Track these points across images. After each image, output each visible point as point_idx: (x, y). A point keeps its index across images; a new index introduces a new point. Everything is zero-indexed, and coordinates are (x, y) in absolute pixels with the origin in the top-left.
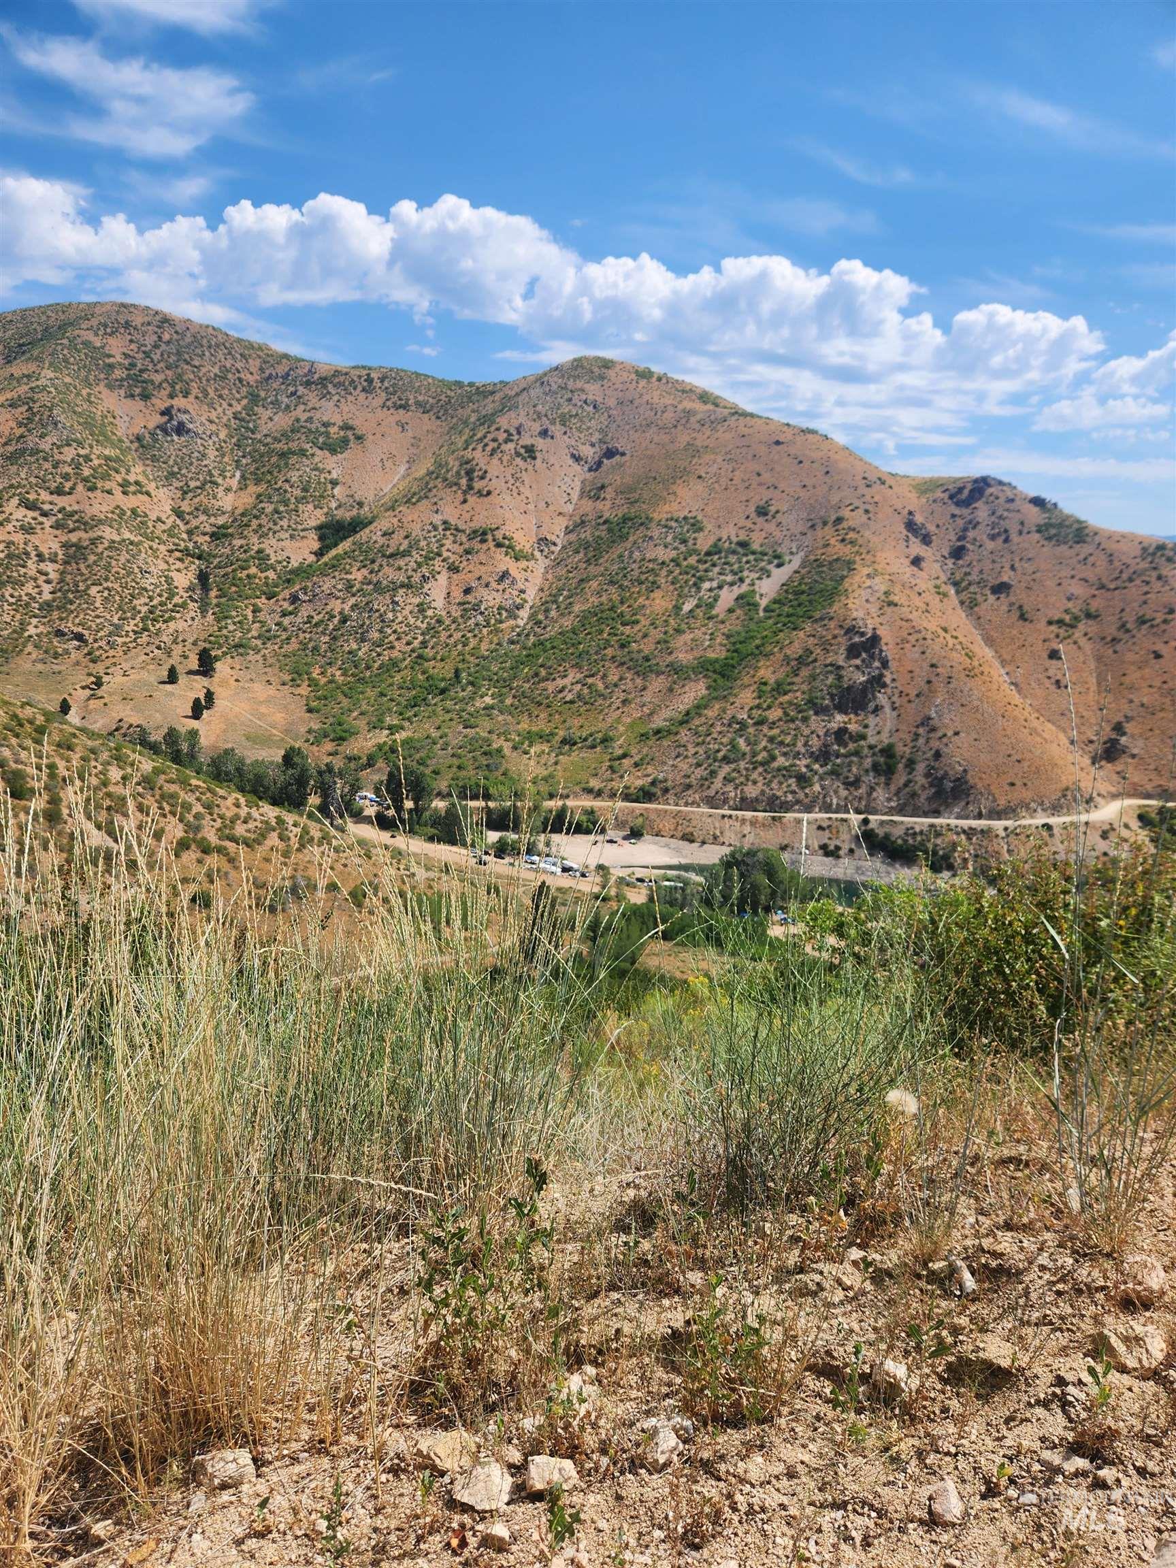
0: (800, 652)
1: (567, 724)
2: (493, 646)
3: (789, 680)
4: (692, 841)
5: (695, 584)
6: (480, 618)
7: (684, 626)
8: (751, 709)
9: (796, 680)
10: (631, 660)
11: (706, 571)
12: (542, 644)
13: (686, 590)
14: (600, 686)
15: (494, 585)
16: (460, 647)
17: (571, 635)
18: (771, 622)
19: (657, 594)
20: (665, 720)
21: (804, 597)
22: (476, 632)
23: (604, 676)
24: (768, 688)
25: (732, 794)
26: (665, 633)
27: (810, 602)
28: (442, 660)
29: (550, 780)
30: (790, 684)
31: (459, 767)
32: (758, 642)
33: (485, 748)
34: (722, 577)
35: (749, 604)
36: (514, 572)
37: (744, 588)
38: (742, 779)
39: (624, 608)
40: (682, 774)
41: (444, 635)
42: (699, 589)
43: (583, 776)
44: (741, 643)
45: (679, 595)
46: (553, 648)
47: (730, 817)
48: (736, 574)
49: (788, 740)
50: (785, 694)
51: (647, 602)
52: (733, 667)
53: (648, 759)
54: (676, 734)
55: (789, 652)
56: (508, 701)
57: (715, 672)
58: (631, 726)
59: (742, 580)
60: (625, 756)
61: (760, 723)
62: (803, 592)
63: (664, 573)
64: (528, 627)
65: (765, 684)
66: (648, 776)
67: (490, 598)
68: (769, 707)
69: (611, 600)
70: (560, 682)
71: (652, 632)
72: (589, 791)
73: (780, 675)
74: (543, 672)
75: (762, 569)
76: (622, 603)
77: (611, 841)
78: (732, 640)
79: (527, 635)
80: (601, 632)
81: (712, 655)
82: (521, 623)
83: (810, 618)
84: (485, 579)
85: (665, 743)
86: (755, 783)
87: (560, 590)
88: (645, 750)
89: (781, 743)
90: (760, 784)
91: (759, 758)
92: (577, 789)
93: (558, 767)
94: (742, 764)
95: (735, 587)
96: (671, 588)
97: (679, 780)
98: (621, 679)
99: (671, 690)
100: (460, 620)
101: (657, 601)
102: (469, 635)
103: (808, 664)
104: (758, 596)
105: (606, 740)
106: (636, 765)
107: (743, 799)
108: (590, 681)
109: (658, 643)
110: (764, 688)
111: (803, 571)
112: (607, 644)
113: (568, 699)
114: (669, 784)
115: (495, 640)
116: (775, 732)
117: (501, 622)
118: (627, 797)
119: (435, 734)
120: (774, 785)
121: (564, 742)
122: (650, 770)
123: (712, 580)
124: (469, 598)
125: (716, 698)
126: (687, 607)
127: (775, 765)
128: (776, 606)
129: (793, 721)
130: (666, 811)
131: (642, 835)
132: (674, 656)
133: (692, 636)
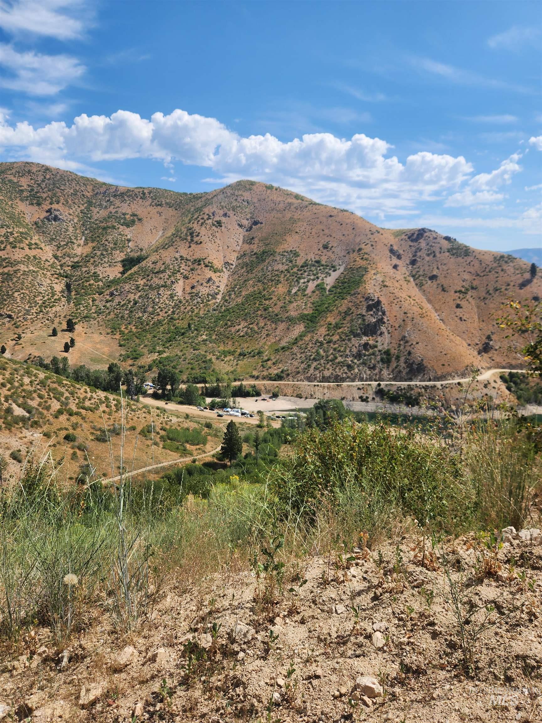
0: (346, 309)
1: (241, 346)
2: (206, 312)
3: (341, 322)
4: (301, 398)
5: (297, 281)
6: (199, 299)
7: (293, 300)
8: (325, 336)
9: (344, 322)
10: (269, 316)
11: (302, 274)
12: (228, 310)
13: (293, 283)
14: (256, 328)
15: (205, 284)
16: (190, 313)
17: (242, 306)
18: (332, 296)
19: (280, 286)
20: (286, 343)
21: (346, 285)
22: (198, 306)
23: (257, 324)
24: (332, 326)
25: (318, 375)
26: (285, 303)
27: (349, 286)
28: (182, 319)
29: (235, 373)
30: (342, 324)
31: (192, 369)
32: (326, 305)
33: (204, 359)
34: (309, 277)
35: (322, 289)
36: (214, 278)
37: (319, 281)
38: (323, 368)
39: (265, 292)
40: (295, 367)
41: (182, 308)
42: (299, 283)
43: (249, 370)
44: (319, 306)
45: (290, 286)
46: (233, 312)
47: (318, 385)
48: (315, 275)
49: (342, 349)
50: (340, 328)
51: (275, 290)
52: (316, 317)
53: (279, 361)
54: (292, 349)
55: (340, 310)
56: (214, 337)
57: (308, 320)
58: (271, 346)
59: (318, 278)
60: (268, 360)
61: (329, 342)
62: (346, 282)
63: (282, 276)
64: (222, 303)
65: (331, 324)
66: (280, 368)
67: (203, 290)
68: (333, 335)
69: (259, 289)
70: (237, 327)
71: (278, 302)
72: (253, 377)
73: (337, 320)
74: (229, 323)
75: (327, 273)
76: (264, 290)
77: (264, 400)
78: (315, 305)
79: (221, 306)
80: (255, 304)
81: (306, 312)
82: (218, 301)
83: (349, 294)
84: (201, 282)
85: (287, 353)
86: (328, 369)
87: (236, 285)
88: (278, 357)
89: (339, 351)
90: (330, 370)
91: (330, 358)
92: (247, 376)
93: (238, 367)
94: (322, 361)
95: (315, 281)
96: (286, 282)
97: (294, 370)
98: (265, 325)
99: (288, 329)
100: (190, 301)
101: (280, 289)
102: (194, 307)
103: (349, 315)
104: (325, 285)
105: (259, 353)
106: (274, 364)
107: (323, 377)
108: (251, 326)
109: (281, 308)
110: (330, 326)
111: (345, 273)
112: (258, 309)
113: (241, 335)
114: (289, 371)
115: (207, 309)
116: (336, 346)
117: (209, 301)
118: (271, 379)
119: (180, 354)
120: (337, 370)
121: (240, 355)
122: (280, 366)
123: (304, 278)
124: (194, 290)
125: (309, 332)
126: (294, 291)
127: (337, 361)
128: (334, 289)
129: (344, 340)
130: (288, 384)
131: (278, 396)
132: (289, 313)
133: (296, 304)
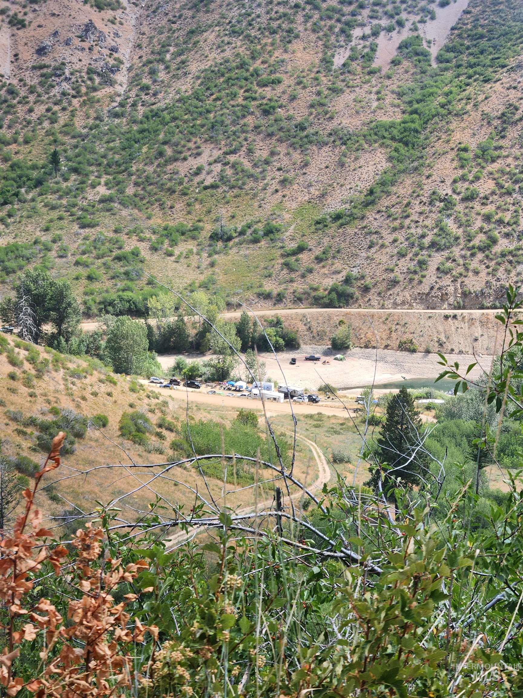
0: (502, 109)
1: (213, 216)
2: (91, 122)
3: (495, 144)
4: (414, 351)
5: (343, 31)
6: (66, 86)
7: (340, 85)
8: (455, 181)
9: (501, 143)
10: (281, 129)
11: (353, 14)
12: (156, 115)
13: (333, 38)
14: (247, 165)
15: (77, 42)
16: (46, 124)
17: (195, 102)
18: (449, 75)
19: (297, 45)
20: (343, 202)
21: (484, 43)
22: (65, 104)
23: (250, 151)
24: (470, 155)
25: (451, 289)
26: (319, 93)
27: (494, 47)
28: (26, 142)
29: (211, 286)
30: (496, 148)
31: (90, 278)
32: (442, 100)
33: (116, 253)
34: (375, 22)
35: (417, 54)
36: (99, 24)
37: (406, 34)
38: (461, 269)
39: (257, 64)
40: (382, 267)
41: (21, 110)
42: (349, 37)
43: (253, 278)
44: (418, 102)
45: (326, 46)
46: (174, 119)
47: (455, 317)
48: (392, 17)
49: (507, 217)
50: (493, 161)
51: (286, 56)
52: (416, 131)
53: (332, 252)
54: (363, 218)
55: (487, 110)
56: (130, 190)
57: (393, 139)
58: (299, 212)
59: (400, 24)
60: (301, 249)
61: (469, 198)
62: (482, 37)
63: (300, 18)
64: (133, 94)
65: (465, 150)
66: (339, 272)
67: (75, 60)
68: (477, 178)
69: (238, 55)
70: (193, 163)
71: (301, 93)
72: (267, 296)
73: (482, 138)
74: (169, 151)
75: (423, 10)
76: (253, 58)
77: (312, 359)
78: (406, 98)
79: (134, 105)
80: (234, 96)
81: (385, 119)
82: (121, 90)
83: (503, 67)
84: (64, 35)
85: (350, 230)
86: (476, 273)
87: (165, 46)
88: (326, 241)
89: (500, 222)
90: (483, 274)
91: (476, 242)
92: (250, 295)
93: (217, 270)
94: (456, 251)
95: (394, 34)
96: (313, 37)
97: (380, 275)
98: (273, 154)
99: (342, 165)
100: (39, 89)
101: (299, 55)
102: (56, 108)
103: (515, 123)
104: (425, 44)
105: (269, 232)
106: (319, 260)
107: (465, 295)
108: (232, 158)
109: (312, 106)
110: (464, 155)
111: (475, 11)
112: (245, 111)
113: (207, 183)
114: (368, 281)
115: (93, 115)
116: (490, 209)
117: (95, 89)
118: (318, 302)
119: (46, 238)
120: (501, 273)
121: (215, 237)
122: (338, 265)
123: (363, 25)
124: (46, 60)
125: (404, 171)
126: (339, 60)
127: (497, 249)
128: (452, 55)
129: (509, 193)
130: (373, 316)
131: (348, 348)
132: (335, 122)
133: (353, 96)
